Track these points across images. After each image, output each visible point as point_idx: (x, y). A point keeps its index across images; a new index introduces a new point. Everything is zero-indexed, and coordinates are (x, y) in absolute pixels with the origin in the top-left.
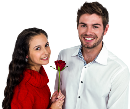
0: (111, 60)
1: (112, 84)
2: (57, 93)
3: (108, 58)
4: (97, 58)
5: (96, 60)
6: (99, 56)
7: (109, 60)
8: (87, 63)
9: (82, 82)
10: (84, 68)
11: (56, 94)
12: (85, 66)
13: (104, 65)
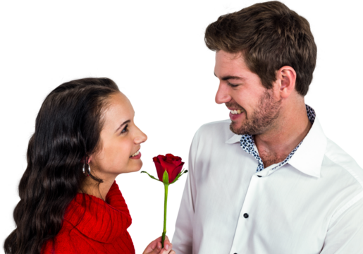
0: (333, 165)
1: (330, 231)
2: (160, 246)
3: (325, 157)
4: (293, 156)
5: (289, 161)
6: (299, 149)
7: (326, 164)
8: (265, 165)
9: (246, 216)
10: (255, 178)
11: (157, 247)
12: (260, 173)
13: (311, 177)
